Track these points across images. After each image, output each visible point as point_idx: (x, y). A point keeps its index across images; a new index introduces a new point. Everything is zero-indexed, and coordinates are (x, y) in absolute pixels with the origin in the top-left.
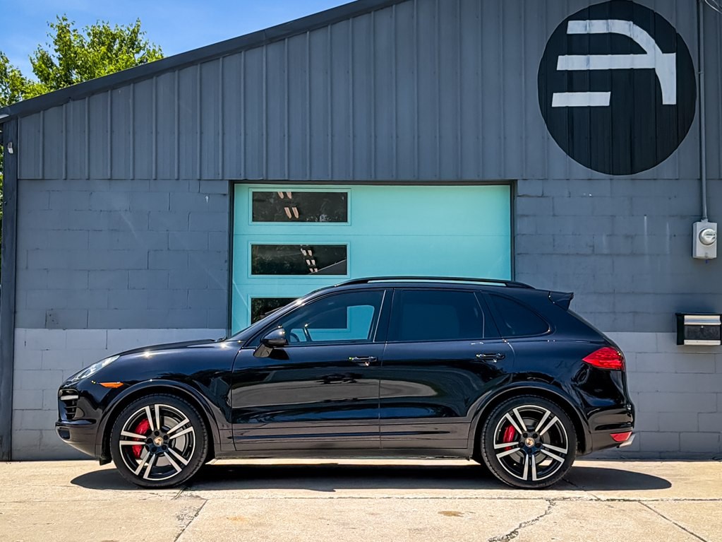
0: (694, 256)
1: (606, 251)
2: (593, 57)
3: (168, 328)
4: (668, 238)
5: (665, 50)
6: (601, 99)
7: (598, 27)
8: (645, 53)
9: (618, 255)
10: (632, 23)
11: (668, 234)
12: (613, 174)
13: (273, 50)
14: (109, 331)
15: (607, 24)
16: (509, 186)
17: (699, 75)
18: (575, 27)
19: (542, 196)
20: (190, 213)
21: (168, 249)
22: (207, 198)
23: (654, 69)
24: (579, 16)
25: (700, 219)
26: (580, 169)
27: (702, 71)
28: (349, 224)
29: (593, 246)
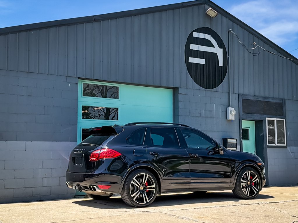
0: (227, 119)
1: (204, 116)
2: (200, 46)
3: (53, 141)
4: (220, 112)
5: (220, 47)
6: (202, 61)
7: (201, 36)
8: (214, 47)
9: (207, 117)
10: (211, 36)
11: (220, 111)
12: (206, 89)
13: (96, 25)
14: (27, 142)
15: (204, 35)
16: (172, 90)
17: (229, 57)
18: (195, 35)
19: (186, 95)
20: (62, 90)
21: (53, 106)
22: (69, 84)
23: (217, 53)
24: (196, 31)
25: (229, 106)
26: (197, 86)
27: (230, 56)
28: (120, 100)
29: (200, 114)
